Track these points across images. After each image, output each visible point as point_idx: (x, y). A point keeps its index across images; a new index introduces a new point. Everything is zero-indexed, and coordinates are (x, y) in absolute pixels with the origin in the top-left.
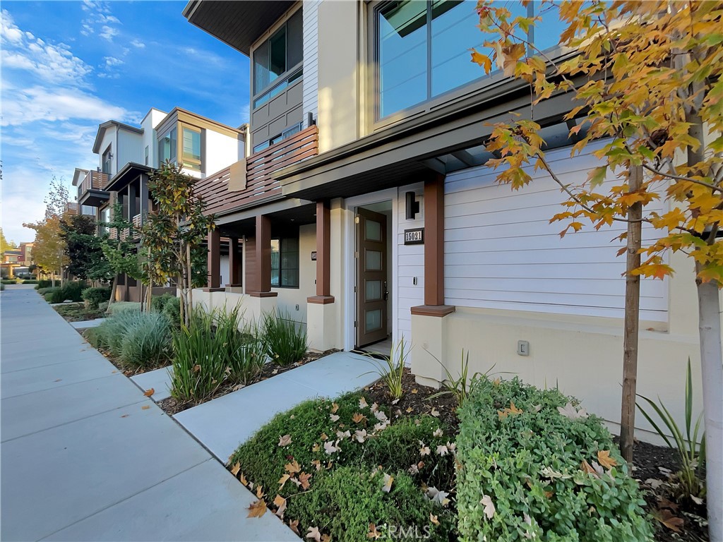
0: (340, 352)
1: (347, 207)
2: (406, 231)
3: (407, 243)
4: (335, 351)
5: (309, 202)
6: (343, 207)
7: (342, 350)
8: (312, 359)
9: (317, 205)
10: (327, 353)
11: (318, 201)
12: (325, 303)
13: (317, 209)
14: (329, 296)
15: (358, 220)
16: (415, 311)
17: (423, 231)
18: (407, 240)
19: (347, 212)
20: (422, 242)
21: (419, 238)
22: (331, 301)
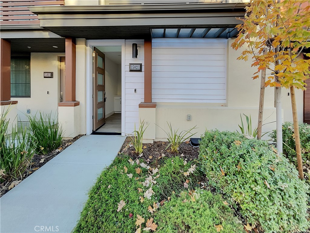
0: (84, 136)
1: (88, 45)
2: (131, 64)
3: (131, 71)
4: (80, 136)
5: (58, 37)
6: (86, 45)
7: (85, 135)
8: (69, 144)
9: (66, 40)
10: (76, 139)
11: (68, 37)
12: (75, 106)
13: (66, 43)
14: (75, 101)
15: (94, 55)
16: (141, 106)
17: (141, 65)
18: (132, 68)
19: (88, 48)
20: (140, 71)
21: (138, 68)
22: (77, 104)
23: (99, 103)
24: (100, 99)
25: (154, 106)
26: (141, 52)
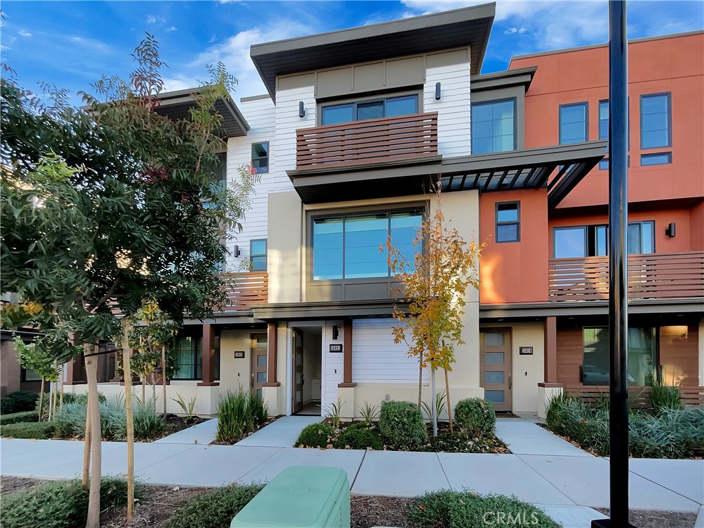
0: (284, 416)
1: (289, 327)
2: (331, 345)
3: (331, 352)
6: (287, 327)
10: (277, 417)
12: (276, 386)
14: (276, 381)
15: (294, 336)
16: (340, 386)
17: (341, 345)
18: (332, 349)
19: (289, 330)
20: (341, 351)
21: (339, 349)
22: (279, 385)
23: (298, 385)
24: (299, 382)
25: (354, 385)
26: (341, 333)
